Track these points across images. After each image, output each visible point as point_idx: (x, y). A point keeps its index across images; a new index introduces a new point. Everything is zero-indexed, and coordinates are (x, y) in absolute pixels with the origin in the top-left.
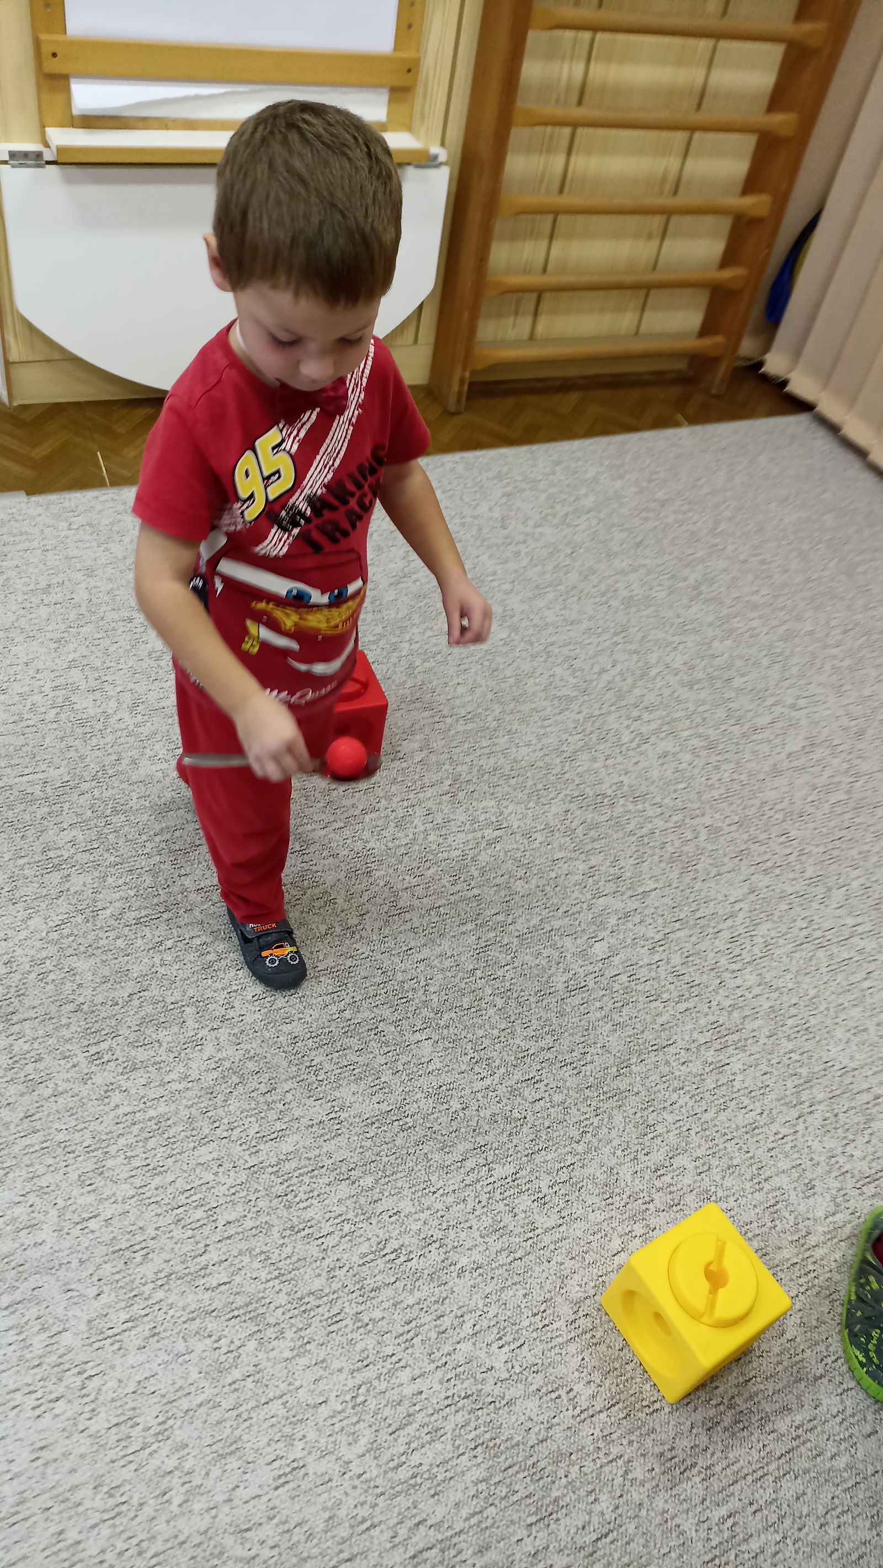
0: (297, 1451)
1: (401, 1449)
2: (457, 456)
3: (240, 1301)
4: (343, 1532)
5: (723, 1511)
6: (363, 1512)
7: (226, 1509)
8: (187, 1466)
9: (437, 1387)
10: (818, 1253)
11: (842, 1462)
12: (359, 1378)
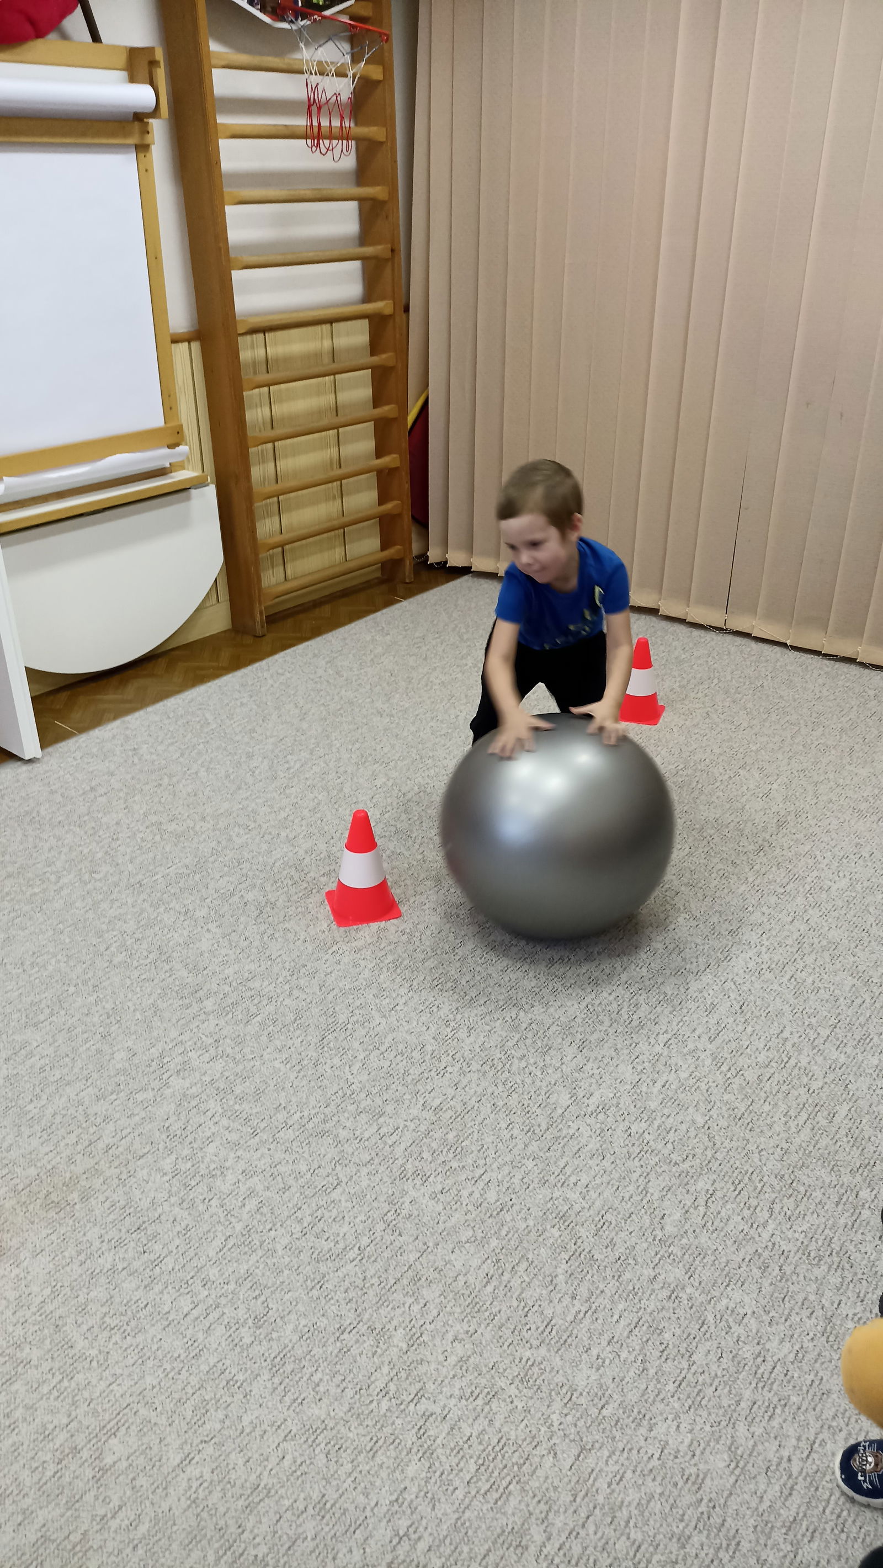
0: (579, 1036)
1: (627, 1017)
2: (282, 654)
3: (501, 1003)
4: (626, 1052)
5: (788, 977)
6: (627, 1043)
7: (564, 1066)
8: (532, 1061)
9: (623, 992)
10: (756, 883)
11: (824, 943)
12: (584, 1004)
